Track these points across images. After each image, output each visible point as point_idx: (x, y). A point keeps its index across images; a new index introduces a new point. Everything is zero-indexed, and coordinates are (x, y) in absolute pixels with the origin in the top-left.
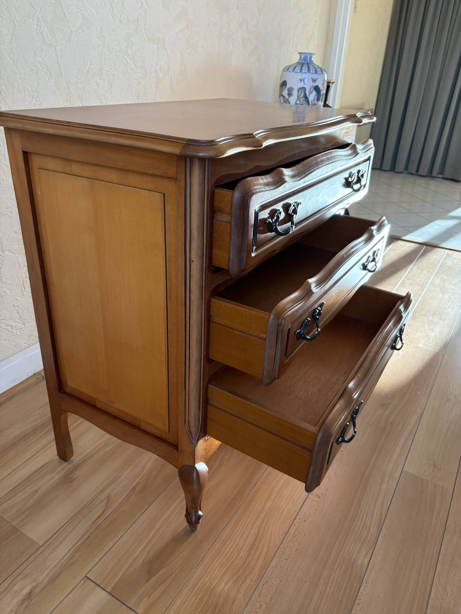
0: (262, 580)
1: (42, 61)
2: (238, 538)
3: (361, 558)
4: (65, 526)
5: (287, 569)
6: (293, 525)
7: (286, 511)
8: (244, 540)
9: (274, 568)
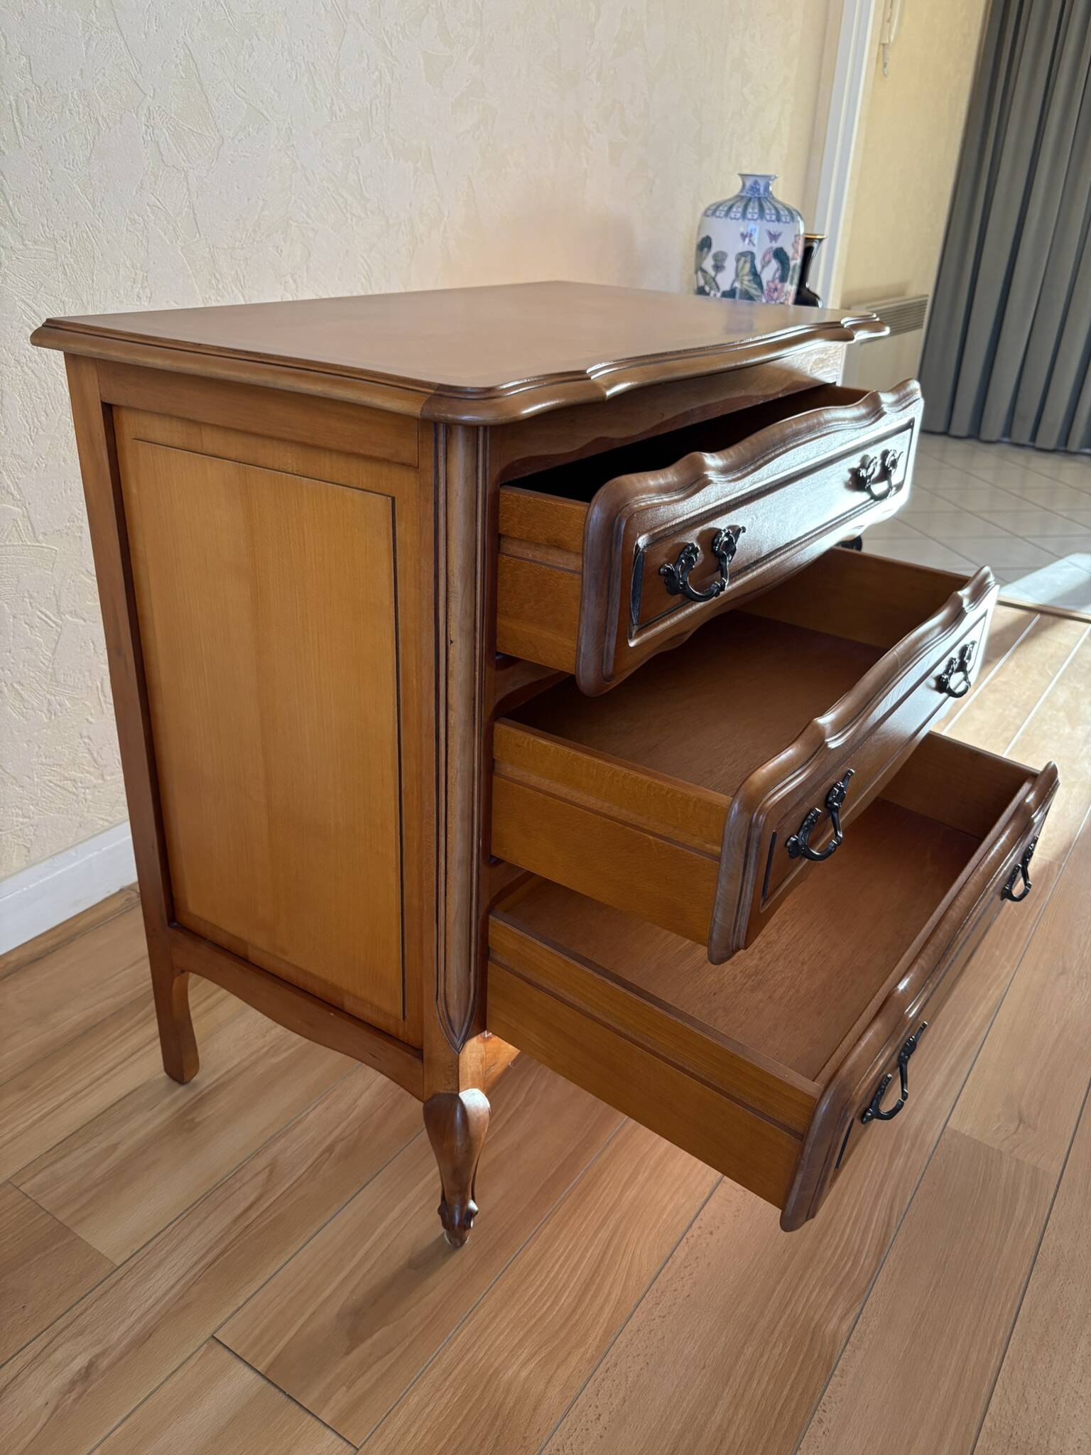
0: (605, 1361)
1: (157, 202)
2: (557, 1266)
3: (835, 1320)
4: (173, 1225)
5: (664, 1337)
6: (684, 1240)
7: (670, 1207)
8: (569, 1271)
9: (635, 1335)
